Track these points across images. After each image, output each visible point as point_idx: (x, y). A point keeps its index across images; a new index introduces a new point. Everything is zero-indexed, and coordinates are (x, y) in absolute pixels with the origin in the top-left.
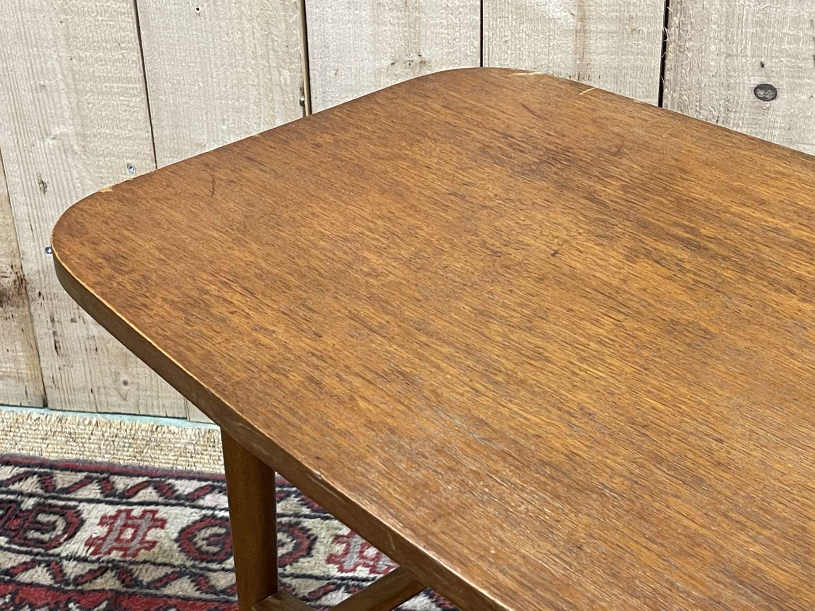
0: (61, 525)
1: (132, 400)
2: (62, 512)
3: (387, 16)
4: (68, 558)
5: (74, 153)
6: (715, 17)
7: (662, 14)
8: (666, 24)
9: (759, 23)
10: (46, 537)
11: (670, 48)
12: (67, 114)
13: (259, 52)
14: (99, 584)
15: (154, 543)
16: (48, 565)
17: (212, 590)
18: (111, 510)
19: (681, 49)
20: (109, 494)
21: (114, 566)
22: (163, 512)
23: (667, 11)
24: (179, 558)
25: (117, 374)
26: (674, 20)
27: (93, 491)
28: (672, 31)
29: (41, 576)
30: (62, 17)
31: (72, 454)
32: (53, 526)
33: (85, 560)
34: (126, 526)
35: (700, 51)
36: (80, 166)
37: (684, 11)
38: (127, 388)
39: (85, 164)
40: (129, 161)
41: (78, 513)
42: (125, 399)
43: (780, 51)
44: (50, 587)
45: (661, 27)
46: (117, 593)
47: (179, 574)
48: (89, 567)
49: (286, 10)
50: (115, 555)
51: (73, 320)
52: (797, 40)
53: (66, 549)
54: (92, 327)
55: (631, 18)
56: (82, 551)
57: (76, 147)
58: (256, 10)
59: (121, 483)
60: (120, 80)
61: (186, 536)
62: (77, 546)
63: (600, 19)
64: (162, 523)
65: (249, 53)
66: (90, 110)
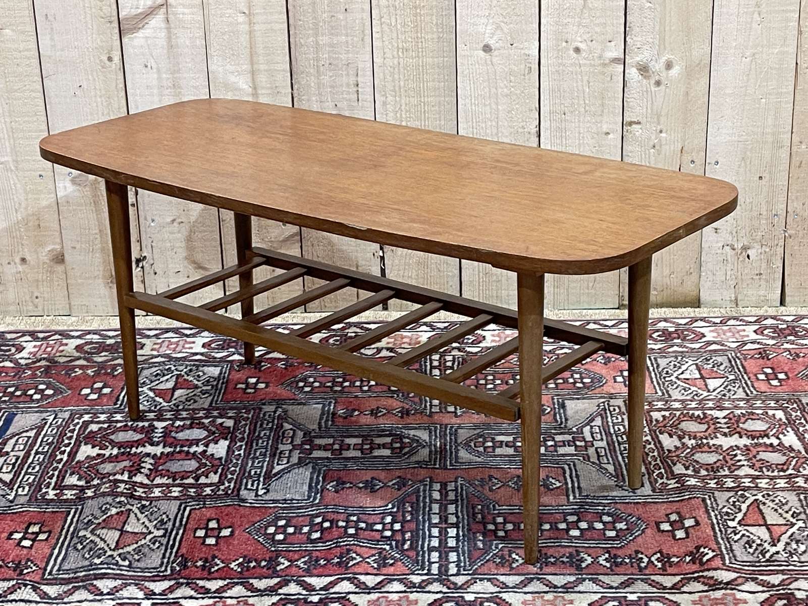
0: (13, 350)
1: (40, 308)
2: (13, 345)
3: (167, 92)
4: (21, 358)
5: (12, 171)
6: (312, 84)
7: (290, 85)
8: (292, 89)
9: (332, 87)
10: (7, 353)
11: (295, 100)
12: (8, 150)
13: (105, 112)
14: (38, 364)
15: (63, 351)
16: (11, 361)
17: (96, 362)
18: (39, 343)
19: (300, 100)
20: (36, 339)
21: (44, 359)
22: (65, 341)
23: (292, 84)
24: (78, 354)
25: (32, 292)
26: (295, 87)
27: (28, 338)
28: (295, 91)
29: (8, 364)
30: (7, 101)
31: (12, 328)
32: (10, 350)
33: (29, 358)
34: (47, 347)
35: (308, 100)
36: (15, 178)
37: (299, 83)
38: (37, 300)
39: (17, 176)
40: (40, 173)
41: (22, 346)
42: (37, 307)
43: (343, 98)
44: (13, 368)
45: (290, 90)
46: (48, 366)
47: (79, 358)
48: (30, 361)
49: (118, 91)
50: (46, 356)
51: (9, 263)
52: (348, 93)
53: (18, 356)
54: (19, 266)
55: (276, 87)
56: (27, 356)
57: (13, 168)
58: (103, 92)
59: (41, 335)
60: (36, 132)
61: (78, 348)
62: (24, 354)
63: (263, 88)
64: (66, 345)
65: (100, 113)
66: (20, 147)
